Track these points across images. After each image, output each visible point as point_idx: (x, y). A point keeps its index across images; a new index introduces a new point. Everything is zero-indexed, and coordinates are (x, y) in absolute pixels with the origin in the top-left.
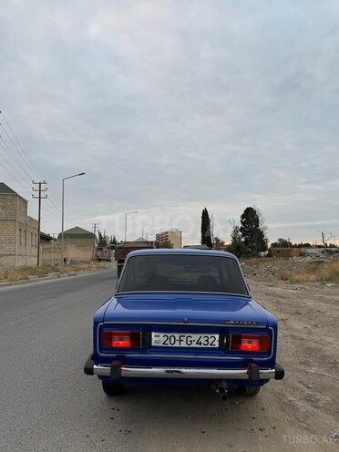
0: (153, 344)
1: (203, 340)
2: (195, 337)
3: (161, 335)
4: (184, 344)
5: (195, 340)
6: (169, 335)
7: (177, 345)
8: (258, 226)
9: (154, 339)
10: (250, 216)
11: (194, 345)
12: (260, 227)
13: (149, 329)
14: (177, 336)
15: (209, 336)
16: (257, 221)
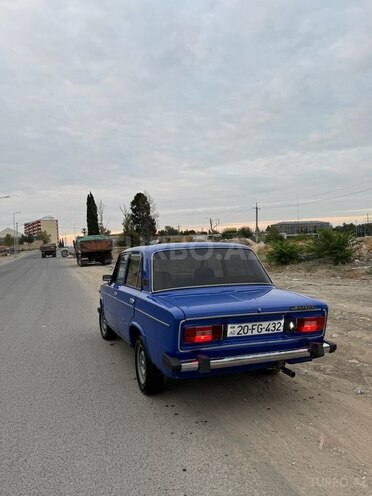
0: (228, 336)
1: (271, 327)
2: (265, 324)
3: (236, 326)
4: (255, 333)
5: (265, 327)
6: (243, 325)
7: (249, 333)
8: (149, 213)
9: (229, 330)
10: (140, 203)
11: (264, 332)
12: (152, 214)
13: (227, 321)
14: (250, 325)
15: (276, 322)
16: (148, 208)
